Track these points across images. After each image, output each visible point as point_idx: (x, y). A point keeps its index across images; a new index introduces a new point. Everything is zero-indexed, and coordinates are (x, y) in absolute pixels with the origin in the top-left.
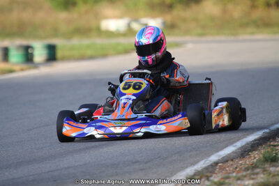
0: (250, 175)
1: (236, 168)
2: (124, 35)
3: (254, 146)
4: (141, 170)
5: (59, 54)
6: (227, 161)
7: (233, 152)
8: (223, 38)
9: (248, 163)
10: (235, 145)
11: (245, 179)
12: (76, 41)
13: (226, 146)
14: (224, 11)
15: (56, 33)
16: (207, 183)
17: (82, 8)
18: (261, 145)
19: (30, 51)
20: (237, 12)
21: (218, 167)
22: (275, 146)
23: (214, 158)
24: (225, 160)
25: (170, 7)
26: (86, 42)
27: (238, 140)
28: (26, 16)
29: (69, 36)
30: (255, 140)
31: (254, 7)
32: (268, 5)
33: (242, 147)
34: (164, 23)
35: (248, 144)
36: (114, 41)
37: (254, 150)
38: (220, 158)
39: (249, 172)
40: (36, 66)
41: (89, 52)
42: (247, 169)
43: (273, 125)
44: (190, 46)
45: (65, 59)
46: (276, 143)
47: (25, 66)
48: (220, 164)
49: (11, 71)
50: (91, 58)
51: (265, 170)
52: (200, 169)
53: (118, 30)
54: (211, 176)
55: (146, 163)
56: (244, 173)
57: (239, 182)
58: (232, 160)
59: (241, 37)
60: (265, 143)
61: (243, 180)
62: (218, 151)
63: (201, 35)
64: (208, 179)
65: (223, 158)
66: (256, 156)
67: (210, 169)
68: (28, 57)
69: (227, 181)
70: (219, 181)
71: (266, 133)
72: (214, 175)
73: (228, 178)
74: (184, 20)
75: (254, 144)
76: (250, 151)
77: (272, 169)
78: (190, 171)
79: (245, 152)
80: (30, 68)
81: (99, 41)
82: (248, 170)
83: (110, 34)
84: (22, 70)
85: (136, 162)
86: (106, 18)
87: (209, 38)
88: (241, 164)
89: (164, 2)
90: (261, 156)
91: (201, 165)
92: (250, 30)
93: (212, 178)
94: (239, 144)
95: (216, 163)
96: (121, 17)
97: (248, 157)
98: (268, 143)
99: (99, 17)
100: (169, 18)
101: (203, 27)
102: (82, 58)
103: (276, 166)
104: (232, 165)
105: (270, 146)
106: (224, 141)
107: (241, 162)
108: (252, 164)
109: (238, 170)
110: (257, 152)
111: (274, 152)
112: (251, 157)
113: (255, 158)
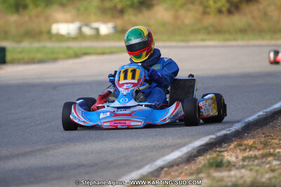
1: (181, 173)
2: (75, 39)
4: (87, 173)
5: (9, 57)
6: (173, 166)
7: (179, 158)
8: (174, 44)
12: (26, 44)
13: (172, 152)
14: (176, 18)
15: (6, 35)
17: (33, 11)
18: (207, 150)
21: (163, 172)
22: (221, 152)
23: (160, 163)
24: (171, 165)
25: (122, 12)
26: (36, 45)
27: (185, 145)
29: (19, 39)
30: (202, 146)
31: (205, 13)
32: (220, 11)
33: (188, 152)
34: (115, 28)
35: (194, 149)
36: (65, 45)
37: (201, 155)
38: (166, 163)
41: (39, 56)
43: (219, 130)
45: (13, 62)
46: (222, 149)
48: (166, 169)
50: (41, 61)
51: (209, 176)
52: (145, 174)
53: (69, 33)
56: (189, 178)
58: (178, 165)
59: (191, 44)
60: (211, 148)
62: (163, 156)
65: (169, 163)
66: (202, 160)
67: (155, 174)
71: (213, 139)
75: (200, 150)
76: (196, 156)
77: (217, 174)
78: (135, 175)
81: (50, 45)
82: (193, 175)
83: (60, 38)
85: (81, 166)
86: (57, 21)
88: (186, 169)
89: (115, 6)
90: (206, 162)
91: (146, 170)
92: (201, 36)
94: (186, 149)
95: (162, 168)
96: (72, 22)
97: (193, 162)
98: (214, 149)
99: (50, 21)
100: (119, 22)
102: (32, 61)
103: (221, 172)
104: (177, 170)
105: (216, 151)
106: (170, 146)
107: (186, 167)
108: (197, 170)
109: (183, 174)
110: (202, 158)
111: (220, 158)
112: (196, 163)
113: (200, 163)
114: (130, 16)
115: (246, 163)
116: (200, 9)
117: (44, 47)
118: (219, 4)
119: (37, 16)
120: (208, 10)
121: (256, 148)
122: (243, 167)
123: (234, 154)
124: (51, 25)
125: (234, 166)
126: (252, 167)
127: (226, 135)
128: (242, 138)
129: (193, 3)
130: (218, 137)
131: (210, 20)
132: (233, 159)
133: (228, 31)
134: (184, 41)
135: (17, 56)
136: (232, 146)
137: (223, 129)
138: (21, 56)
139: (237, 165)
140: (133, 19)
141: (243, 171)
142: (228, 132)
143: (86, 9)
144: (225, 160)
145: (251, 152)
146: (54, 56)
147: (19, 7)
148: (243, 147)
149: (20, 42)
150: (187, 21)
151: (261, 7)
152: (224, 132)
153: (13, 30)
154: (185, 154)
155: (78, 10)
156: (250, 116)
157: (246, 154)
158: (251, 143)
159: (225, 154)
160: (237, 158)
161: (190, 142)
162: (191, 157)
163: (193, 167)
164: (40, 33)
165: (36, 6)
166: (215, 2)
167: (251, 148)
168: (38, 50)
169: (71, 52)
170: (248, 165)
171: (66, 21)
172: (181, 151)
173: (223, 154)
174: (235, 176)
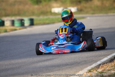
0: (114, 69)
1: (108, 66)
4: (69, 68)
5: (35, 22)
6: (104, 64)
7: (107, 60)
9: (113, 64)
10: (107, 57)
11: (112, 70)
12: (41, 17)
13: (104, 58)
14: (102, 4)
15: (33, 14)
16: (96, 72)
17: (44, 3)
19: (23, 21)
20: (108, 4)
21: (100, 66)
23: (99, 63)
25: (80, 2)
26: (45, 17)
27: (109, 55)
28: (21, 7)
29: (39, 15)
34: (78, 9)
35: (112, 57)
36: (57, 17)
39: (113, 68)
40: (26, 28)
41: (47, 22)
44: (88, 18)
45: (37, 24)
47: (21, 28)
48: (101, 65)
49: (15, 30)
50: (48, 24)
52: (93, 67)
53: (59, 12)
54: (98, 70)
55: (71, 65)
56: (111, 68)
57: (109, 72)
58: (106, 63)
59: (109, 14)
61: (111, 71)
62: (100, 60)
63: (93, 14)
64: (96, 71)
67: (97, 67)
68: (22, 24)
69: (104, 71)
70: (101, 72)
72: (99, 69)
73: (105, 70)
74: (86, 8)
76: (114, 59)
78: (89, 68)
80: (23, 29)
81: (51, 17)
82: (113, 67)
83: (55, 14)
84: (20, 29)
85: (67, 65)
86: (54, 7)
87: (96, 15)
88: (110, 65)
91: (94, 65)
93: (98, 71)
94: (109, 57)
95: (100, 65)
96: (60, 7)
97: (113, 62)
99: (51, 7)
100: (79, 7)
101: (94, 10)
102: (44, 24)
104: (106, 65)
109: (109, 67)
114: (83, 4)
117: (49, 18)
124: (51, 9)
134: (106, 13)
135: (38, 22)
140: (85, 5)
146: (53, 21)
150: (107, 5)
153: (36, 12)
154: (109, 59)
155: (62, 2)
161: (111, 54)
162: (111, 60)
164: (47, 12)
168: (47, 19)
171: (58, 7)
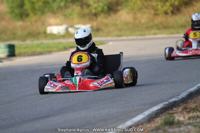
2: (63, 36)
3: (157, 114)
5: (17, 51)
7: (142, 119)
8: (134, 37)
10: (144, 113)
12: (29, 42)
13: (138, 114)
14: (135, 19)
17: (33, 18)
18: (162, 113)
22: (172, 114)
23: (129, 123)
24: (137, 125)
25: (96, 15)
26: (36, 42)
27: (146, 109)
29: (24, 38)
30: (158, 110)
31: (156, 14)
32: (166, 13)
33: (149, 115)
34: (92, 27)
35: (153, 113)
36: (56, 41)
37: (158, 117)
41: (39, 50)
42: (153, 130)
43: (171, 98)
44: (111, 43)
45: (20, 55)
46: (173, 112)
50: (40, 54)
51: (165, 131)
53: (59, 33)
58: (142, 124)
59: (146, 37)
60: (165, 111)
63: (119, 36)
65: (135, 123)
66: (159, 121)
71: (166, 104)
74: (106, 25)
75: (157, 113)
76: (154, 118)
77: (170, 130)
79: (151, 119)
81: (46, 42)
83: (53, 36)
86: (50, 25)
87: (125, 38)
88: (148, 127)
90: (163, 121)
92: (153, 31)
94: (147, 113)
96: (61, 25)
97: (153, 122)
98: (168, 112)
99: (45, 24)
100: (95, 24)
101: (120, 30)
102: (34, 54)
103: (173, 128)
105: (169, 114)
106: (136, 111)
107: (148, 126)
108: (156, 127)
109: (146, 131)
110: (159, 119)
111: (172, 118)
112: (155, 122)
113: (158, 122)
114: (101, 19)
115: (191, 121)
116: (153, 12)
117: (42, 43)
118: (165, 8)
119: (36, 22)
120: (158, 12)
121: (198, 110)
122: (189, 124)
123: (182, 115)
124: (46, 27)
125: (183, 123)
126: (196, 124)
127: (175, 102)
128: (187, 103)
129: (146, 8)
130: (170, 103)
131: (160, 19)
132: (181, 119)
133: (173, 27)
134: (141, 35)
135: (23, 51)
136: (180, 109)
137: (173, 97)
138: (25, 50)
139: (185, 123)
140: (104, 20)
141: (189, 127)
142: (177, 100)
143: (71, 14)
144: (176, 120)
145: (194, 113)
146: (49, 49)
147: (23, 15)
148: (188, 110)
149: (24, 40)
150: (143, 21)
151: (195, 8)
152: (174, 99)
153: (19, 33)
154: (147, 116)
155: (65, 16)
156: (192, 87)
157: (191, 115)
158: (194, 107)
159: (176, 115)
160: (184, 118)
162: (151, 118)
163: (153, 125)
164: (39, 34)
165: (35, 14)
166: (162, 7)
167: (194, 110)
168: (38, 46)
169: (61, 46)
170: (192, 123)
171: (57, 25)
172: (144, 115)
173: (174, 115)
174: (184, 131)
